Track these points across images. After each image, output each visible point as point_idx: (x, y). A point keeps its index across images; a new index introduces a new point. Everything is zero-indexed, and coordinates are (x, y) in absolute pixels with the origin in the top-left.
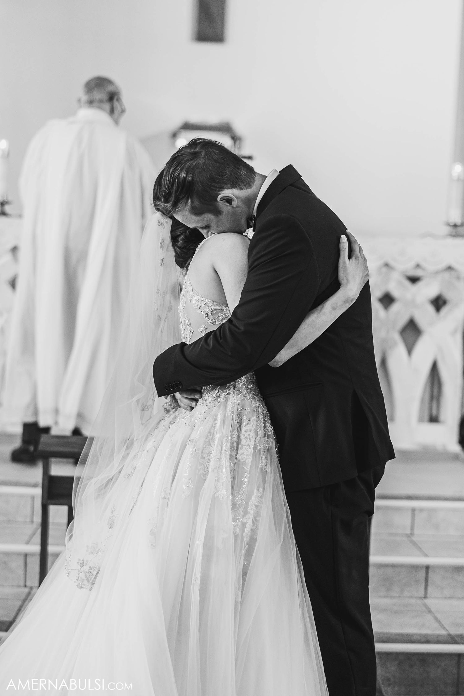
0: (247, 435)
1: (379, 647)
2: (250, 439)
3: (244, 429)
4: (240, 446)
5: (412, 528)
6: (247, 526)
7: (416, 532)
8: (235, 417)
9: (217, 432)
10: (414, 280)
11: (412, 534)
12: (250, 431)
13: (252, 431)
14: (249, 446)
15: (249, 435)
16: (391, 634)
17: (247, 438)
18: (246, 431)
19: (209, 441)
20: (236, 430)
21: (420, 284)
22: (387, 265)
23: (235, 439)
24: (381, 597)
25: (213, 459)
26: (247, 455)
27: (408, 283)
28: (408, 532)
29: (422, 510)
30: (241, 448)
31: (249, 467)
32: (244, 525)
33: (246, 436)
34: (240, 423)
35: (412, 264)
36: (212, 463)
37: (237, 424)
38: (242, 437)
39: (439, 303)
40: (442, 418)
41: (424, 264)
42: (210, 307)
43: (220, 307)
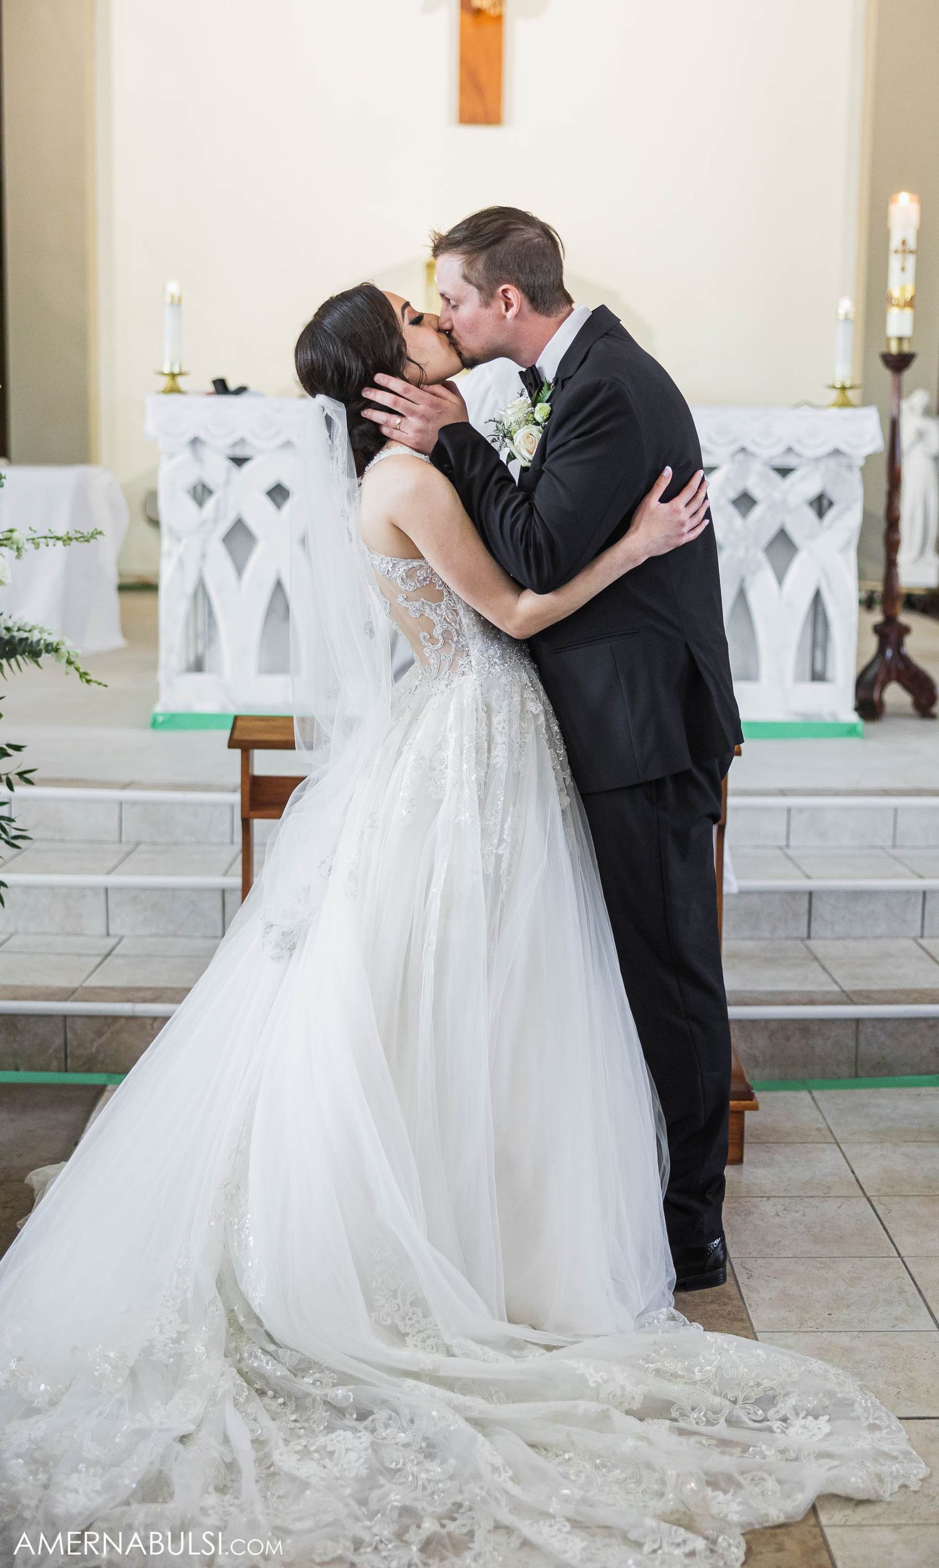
1: (733, 1012)
4: (493, 746)
5: (788, 837)
6: (504, 860)
7: (792, 843)
10: (784, 472)
11: (788, 846)
14: (504, 743)
16: (758, 992)
20: (485, 724)
21: (792, 478)
22: (743, 450)
24: (743, 939)
27: (775, 477)
28: (784, 843)
29: (801, 810)
31: (505, 775)
32: (499, 858)
33: (499, 730)
34: (488, 711)
35: (781, 448)
37: (485, 715)
38: (494, 732)
39: (821, 505)
40: (829, 674)
41: (797, 448)
42: (402, 567)
43: (415, 563)
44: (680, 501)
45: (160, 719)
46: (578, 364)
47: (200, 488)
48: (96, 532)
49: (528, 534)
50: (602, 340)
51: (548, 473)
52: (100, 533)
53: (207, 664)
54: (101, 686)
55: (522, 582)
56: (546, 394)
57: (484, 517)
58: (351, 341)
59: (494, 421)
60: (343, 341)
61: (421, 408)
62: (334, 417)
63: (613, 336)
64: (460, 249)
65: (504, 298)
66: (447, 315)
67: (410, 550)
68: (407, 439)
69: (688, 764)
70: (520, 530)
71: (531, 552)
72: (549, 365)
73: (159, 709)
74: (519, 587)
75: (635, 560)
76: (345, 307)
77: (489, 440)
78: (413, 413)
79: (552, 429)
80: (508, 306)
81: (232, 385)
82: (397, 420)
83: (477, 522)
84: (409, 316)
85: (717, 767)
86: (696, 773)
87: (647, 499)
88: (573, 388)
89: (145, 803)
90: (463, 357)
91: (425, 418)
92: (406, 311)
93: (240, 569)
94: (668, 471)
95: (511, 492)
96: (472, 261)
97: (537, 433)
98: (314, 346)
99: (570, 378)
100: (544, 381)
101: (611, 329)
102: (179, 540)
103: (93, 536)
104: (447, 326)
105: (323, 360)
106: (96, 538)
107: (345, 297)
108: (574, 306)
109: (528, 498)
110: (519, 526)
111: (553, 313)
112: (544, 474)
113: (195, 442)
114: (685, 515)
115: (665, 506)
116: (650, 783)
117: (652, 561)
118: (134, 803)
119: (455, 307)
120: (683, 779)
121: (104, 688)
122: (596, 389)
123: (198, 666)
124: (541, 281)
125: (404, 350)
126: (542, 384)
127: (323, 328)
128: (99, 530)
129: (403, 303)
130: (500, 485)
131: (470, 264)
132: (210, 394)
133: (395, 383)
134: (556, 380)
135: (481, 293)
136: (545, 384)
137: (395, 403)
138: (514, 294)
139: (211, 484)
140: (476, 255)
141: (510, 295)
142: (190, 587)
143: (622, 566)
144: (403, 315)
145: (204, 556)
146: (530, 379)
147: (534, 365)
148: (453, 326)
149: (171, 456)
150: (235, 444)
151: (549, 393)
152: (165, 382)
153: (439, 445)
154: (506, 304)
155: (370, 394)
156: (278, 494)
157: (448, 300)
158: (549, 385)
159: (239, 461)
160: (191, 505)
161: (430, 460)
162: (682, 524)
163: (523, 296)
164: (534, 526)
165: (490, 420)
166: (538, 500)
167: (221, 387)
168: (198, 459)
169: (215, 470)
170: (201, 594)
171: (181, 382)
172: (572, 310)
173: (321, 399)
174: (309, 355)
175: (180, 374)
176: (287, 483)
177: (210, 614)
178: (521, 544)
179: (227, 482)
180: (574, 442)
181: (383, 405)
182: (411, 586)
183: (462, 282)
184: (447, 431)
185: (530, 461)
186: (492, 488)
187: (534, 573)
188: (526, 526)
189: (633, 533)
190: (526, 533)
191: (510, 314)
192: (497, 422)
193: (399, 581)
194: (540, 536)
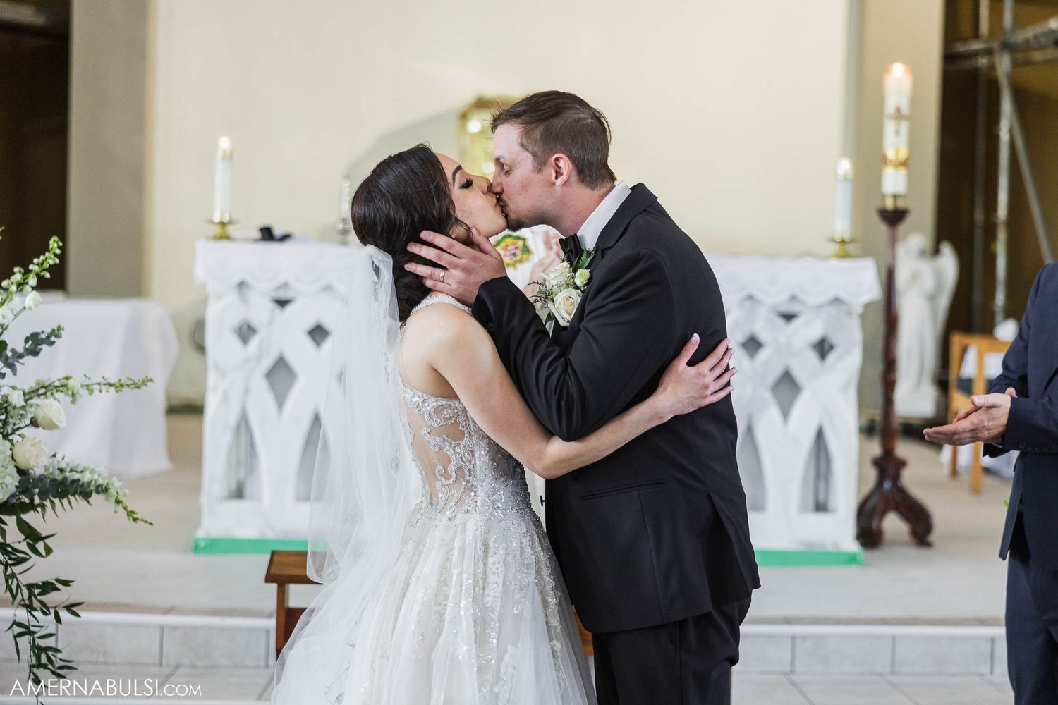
0: (494, 570)
2: (498, 574)
3: (491, 560)
4: (486, 585)
5: (792, 664)
7: (797, 669)
8: (479, 545)
9: (454, 566)
10: (788, 317)
11: (792, 672)
12: (499, 563)
13: (501, 564)
14: (496, 583)
15: (497, 569)
17: (494, 573)
18: (494, 564)
19: (445, 580)
20: (481, 563)
21: (796, 323)
22: (751, 297)
23: (480, 576)
25: (450, 604)
26: (494, 597)
27: (780, 322)
28: (788, 669)
29: (805, 638)
30: (488, 588)
31: (497, 614)
34: (486, 551)
35: (784, 296)
36: (449, 610)
37: (482, 554)
38: (489, 572)
39: (823, 348)
40: (831, 505)
41: (801, 296)
42: (432, 404)
43: (445, 402)
44: (705, 366)
45: (202, 544)
46: (618, 236)
47: (245, 329)
48: (146, 379)
49: (562, 387)
50: (641, 215)
51: (585, 332)
52: (151, 380)
53: (248, 491)
54: (147, 524)
55: (551, 429)
56: (586, 260)
57: (520, 368)
58: (402, 201)
59: (537, 283)
60: (394, 198)
61: (463, 262)
62: (381, 267)
63: (650, 212)
64: (519, 120)
65: (555, 166)
66: (499, 180)
67: (444, 389)
68: (451, 290)
69: (708, 607)
70: (554, 384)
71: (563, 403)
72: (590, 235)
73: (201, 534)
74: (549, 433)
75: (661, 417)
76: (401, 169)
77: (532, 300)
78: (456, 266)
79: (590, 294)
80: (558, 174)
81: (278, 231)
82: (442, 273)
83: (513, 371)
84: (460, 179)
85: (736, 610)
86: (716, 615)
87: (675, 363)
88: (612, 259)
89: (185, 629)
90: (509, 218)
91: (466, 270)
92: (457, 176)
93: (280, 402)
94: (696, 338)
95: (548, 346)
96: (530, 130)
97: (576, 297)
98: (367, 202)
99: (612, 247)
100: (584, 248)
101: (649, 207)
102: (224, 375)
103: (144, 383)
104: (497, 189)
105: (375, 216)
106: (146, 385)
107: (400, 158)
108: (616, 183)
109: (563, 354)
110: (554, 378)
111: (597, 186)
112: (581, 333)
113: (242, 285)
114: (709, 378)
115: (692, 370)
116: (675, 623)
117: (677, 419)
118: (174, 628)
119: (508, 173)
120: (704, 621)
121: (150, 526)
122: (636, 260)
123: (239, 493)
124: (590, 156)
125: (452, 213)
126: (582, 251)
127: (378, 186)
128: (149, 377)
129: (457, 166)
130: (537, 338)
131: (527, 134)
132: (256, 240)
133: (440, 240)
134: (596, 249)
135: (535, 160)
136: (585, 252)
137: (439, 257)
138: (565, 164)
139: (255, 323)
140: (534, 125)
141: (561, 164)
142: (233, 418)
143: (650, 421)
144: (454, 179)
145: (247, 390)
146: (571, 246)
147: (576, 234)
148: (503, 190)
149: (219, 297)
150: (278, 288)
151: (589, 260)
152: (216, 230)
153: (478, 298)
154: (556, 172)
155: (415, 249)
156: (318, 333)
157: (502, 165)
158: (589, 253)
159: (282, 303)
160: (235, 342)
161: (472, 312)
162: (706, 387)
163: (573, 167)
164: (568, 381)
165: (534, 283)
166: (574, 356)
167: (267, 234)
168: (244, 300)
169: (259, 310)
170: (243, 426)
171: (231, 230)
172: (614, 186)
173: (371, 249)
174: (362, 210)
175: (230, 222)
176: (328, 324)
177: (252, 445)
178: (555, 395)
179: (271, 323)
180: (612, 305)
181: (427, 259)
182: (437, 422)
183: (518, 148)
184: (487, 286)
185: (568, 321)
186: (529, 339)
187: (564, 423)
188: (561, 381)
189: (662, 393)
190: (561, 388)
191: (559, 182)
192: (540, 284)
193: (426, 416)
194: (573, 390)
